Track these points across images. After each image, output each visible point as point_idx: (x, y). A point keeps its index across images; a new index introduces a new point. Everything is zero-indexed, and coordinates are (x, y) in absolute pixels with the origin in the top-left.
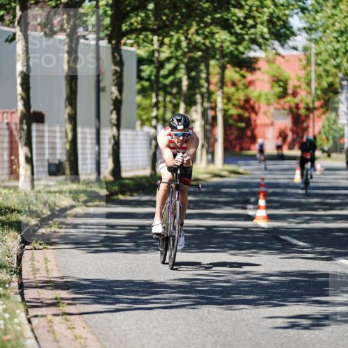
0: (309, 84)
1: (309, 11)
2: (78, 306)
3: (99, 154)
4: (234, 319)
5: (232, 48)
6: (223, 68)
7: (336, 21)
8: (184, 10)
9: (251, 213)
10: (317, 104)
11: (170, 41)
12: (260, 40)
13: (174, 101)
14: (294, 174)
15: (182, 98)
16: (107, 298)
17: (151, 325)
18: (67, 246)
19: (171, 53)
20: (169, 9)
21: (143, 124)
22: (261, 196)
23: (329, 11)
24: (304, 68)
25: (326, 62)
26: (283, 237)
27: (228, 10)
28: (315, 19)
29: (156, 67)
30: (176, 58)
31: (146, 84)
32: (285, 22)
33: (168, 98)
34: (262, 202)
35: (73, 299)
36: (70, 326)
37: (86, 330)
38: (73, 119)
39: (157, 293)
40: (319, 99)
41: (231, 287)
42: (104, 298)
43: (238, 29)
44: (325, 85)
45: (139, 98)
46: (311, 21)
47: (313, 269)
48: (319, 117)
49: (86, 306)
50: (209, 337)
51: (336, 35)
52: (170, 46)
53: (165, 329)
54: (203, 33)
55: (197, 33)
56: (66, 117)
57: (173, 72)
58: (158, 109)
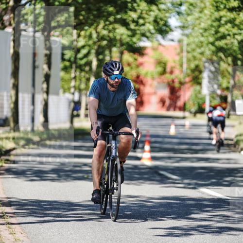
0: (181, 65)
1: (183, 14)
2: (18, 218)
3: (33, 112)
4: (126, 229)
5: (128, 39)
6: (122, 53)
7: (201, 22)
8: (95, 13)
9: (139, 155)
10: (187, 79)
11: (85, 33)
12: (148, 34)
13: (87, 76)
14: (170, 128)
15: (93, 74)
16: (38, 213)
17: (69, 232)
18: (11, 176)
19: (86, 42)
20: (85, 11)
21: (64, 92)
22: (147, 143)
23: (197, 15)
24: (179, 54)
25: (194, 50)
26: (162, 172)
27: (126, 12)
28: (186, 20)
29: (75, 52)
30: (89, 46)
31: (67, 64)
32: (166, 22)
33: (83, 74)
34: (147, 148)
35: (14, 213)
36: (12, 232)
37: (23, 235)
38: (16, 87)
39: (73, 210)
40: (189, 76)
41: (125, 206)
42: (36, 213)
43: (132, 26)
44: (193, 66)
45: (62, 74)
46: (184, 21)
47: (183, 195)
48: (189, 88)
49: (23, 218)
50: (109, 241)
51: (201, 31)
52: (85, 37)
53: (78, 235)
54: (108, 29)
55: (104, 28)
56: (11, 85)
57: (86, 55)
58: (76, 81)
